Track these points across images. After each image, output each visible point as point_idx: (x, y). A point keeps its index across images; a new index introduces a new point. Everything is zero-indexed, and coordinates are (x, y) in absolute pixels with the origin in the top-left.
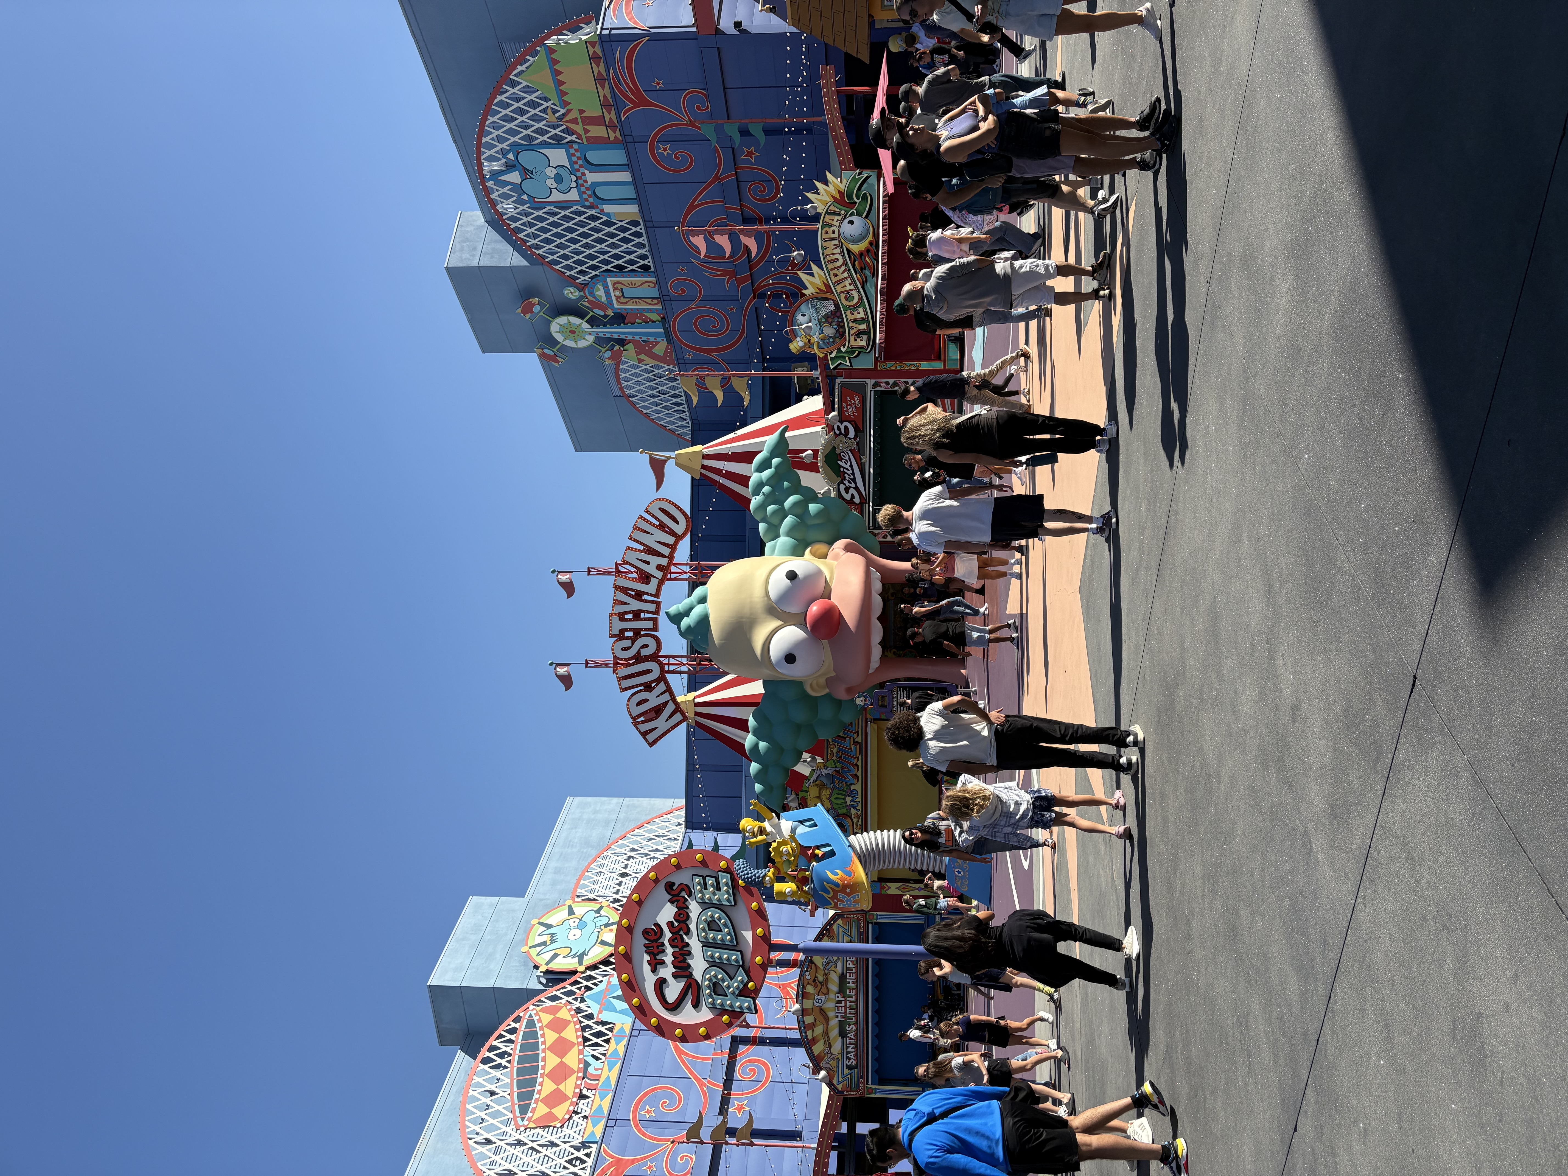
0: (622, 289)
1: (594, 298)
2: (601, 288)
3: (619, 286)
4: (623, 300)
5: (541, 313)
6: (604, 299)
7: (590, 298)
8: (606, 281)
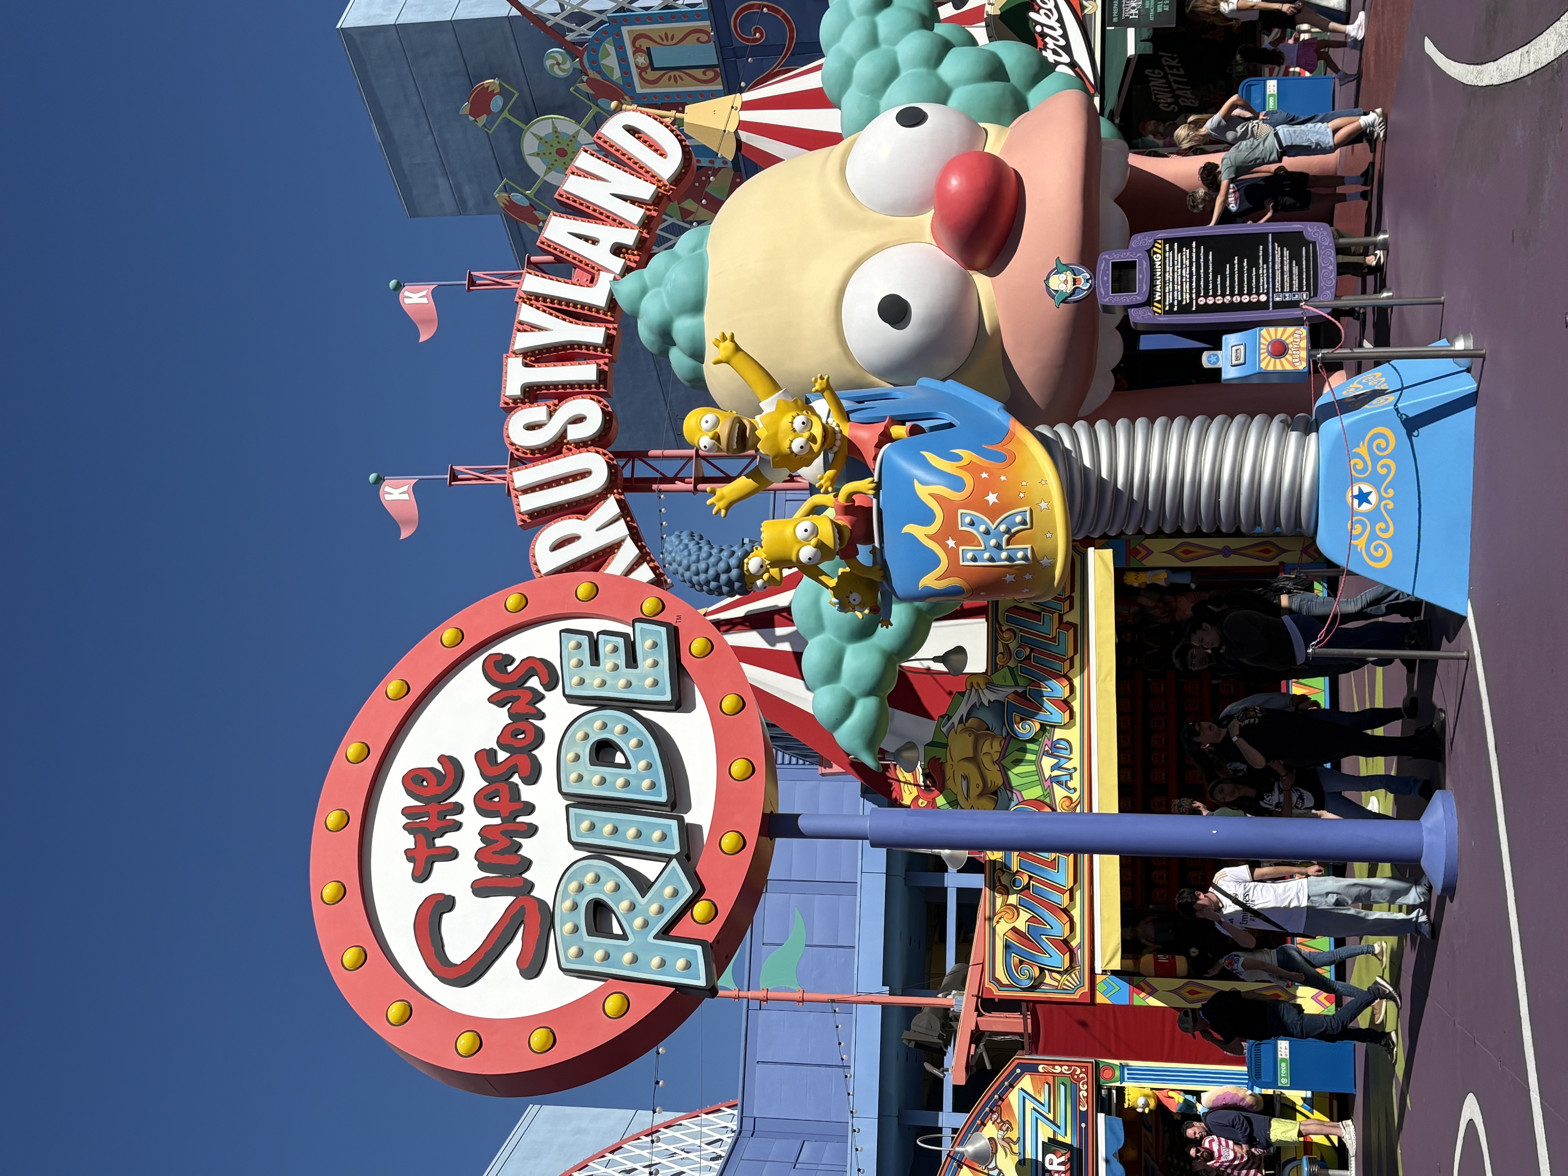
0: (648, 49)
1: (600, 72)
2: (611, 49)
3: (644, 43)
4: (651, 75)
5: (506, 114)
6: (617, 75)
7: (592, 74)
8: (619, 34)
